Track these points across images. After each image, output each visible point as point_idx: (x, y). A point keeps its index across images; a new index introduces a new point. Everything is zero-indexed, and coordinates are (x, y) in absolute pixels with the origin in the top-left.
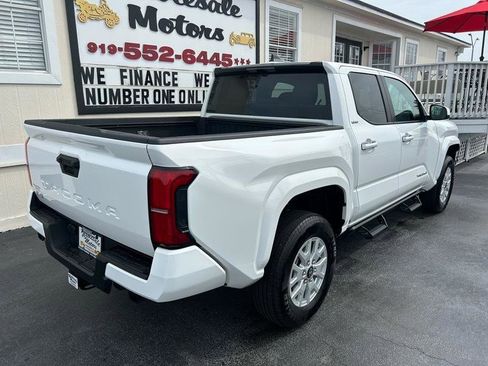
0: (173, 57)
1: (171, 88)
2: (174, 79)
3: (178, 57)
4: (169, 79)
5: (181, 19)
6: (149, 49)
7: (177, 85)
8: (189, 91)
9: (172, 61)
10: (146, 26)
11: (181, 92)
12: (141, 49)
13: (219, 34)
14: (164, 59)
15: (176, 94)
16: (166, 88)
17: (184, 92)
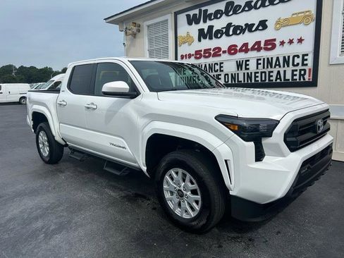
0: (221, 52)
1: (219, 73)
2: (221, 67)
3: (224, 52)
4: (217, 67)
5: (229, 25)
6: (207, 51)
7: (222, 71)
8: (232, 74)
9: (220, 55)
10: (206, 38)
11: (225, 75)
12: (202, 53)
13: (263, 25)
14: (215, 55)
15: (222, 77)
16: (215, 74)
17: (228, 75)
